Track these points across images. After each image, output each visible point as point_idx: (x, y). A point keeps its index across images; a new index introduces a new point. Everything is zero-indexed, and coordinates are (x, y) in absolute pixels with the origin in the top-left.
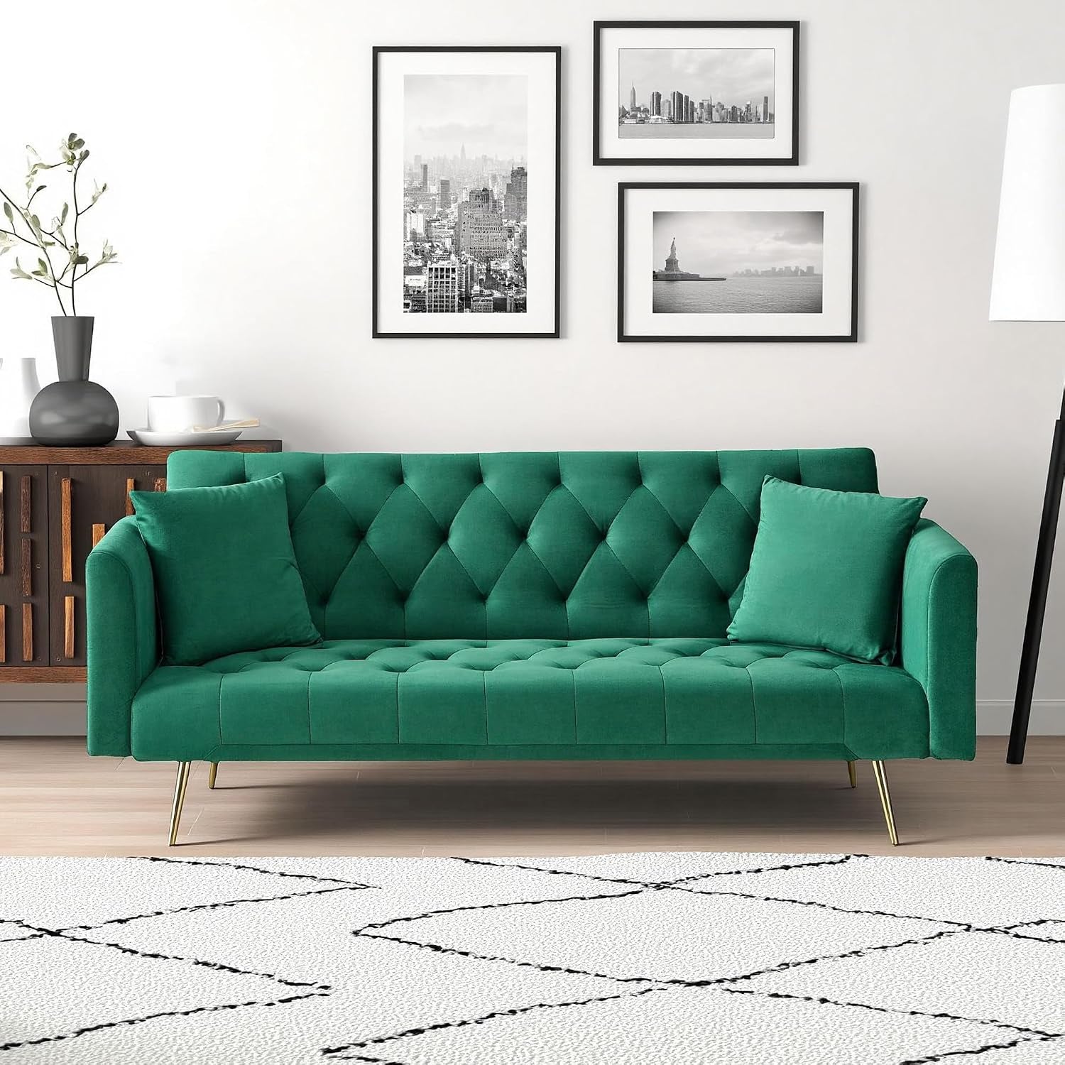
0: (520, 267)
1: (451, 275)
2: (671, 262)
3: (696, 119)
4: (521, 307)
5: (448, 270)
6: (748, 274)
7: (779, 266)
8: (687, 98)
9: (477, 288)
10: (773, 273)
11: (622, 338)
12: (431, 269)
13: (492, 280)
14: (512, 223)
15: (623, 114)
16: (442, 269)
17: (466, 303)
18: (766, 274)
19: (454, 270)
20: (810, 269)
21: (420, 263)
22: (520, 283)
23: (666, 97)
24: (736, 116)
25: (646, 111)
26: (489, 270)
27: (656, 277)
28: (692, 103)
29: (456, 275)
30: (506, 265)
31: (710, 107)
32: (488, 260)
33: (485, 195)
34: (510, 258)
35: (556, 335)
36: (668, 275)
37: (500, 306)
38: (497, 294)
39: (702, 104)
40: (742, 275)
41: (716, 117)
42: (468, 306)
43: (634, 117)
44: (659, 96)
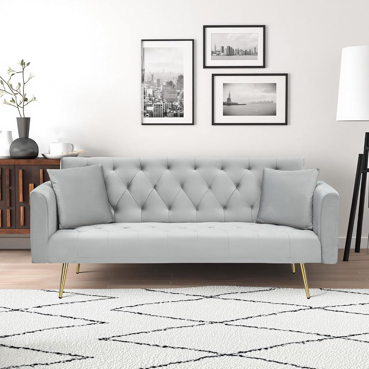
0: (181, 104)
1: (161, 107)
2: (229, 99)
3: (234, 54)
4: (182, 116)
5: (160, 105)
6: (253, 103)
7: (263, 100)
8: (232, 48)
9: (168, 111)
10: (261, 103)
11: (213, 124)
12: (155, 105)
13: (173, 108)
14: (179, 91)
15: (212, 53)
16: (158, 105)
17: (165, 115)
18: (258, 103)
19: (161, 105)
20: (272, 101)
21: (151, 103)
22: (182, 109)
23: (225, 48)
24: (246, 53)
25: (219, 52)
26: (172, 105)
27: (224, 104)
28: (233, 49)
29: (162, 107)
30: (177, 104)
31: (238, 51)
32: (172, 102)
33: (171, 83)
34: (178, 101)
35: (193, 124)
36: (228, 103)
37: (176, 115)
38: (175, 112)
39: (236, 50)
40: (251, 103)
41: (240, 53)
42: (166, 116)
43: (216, 53)
44: (223, 47)
